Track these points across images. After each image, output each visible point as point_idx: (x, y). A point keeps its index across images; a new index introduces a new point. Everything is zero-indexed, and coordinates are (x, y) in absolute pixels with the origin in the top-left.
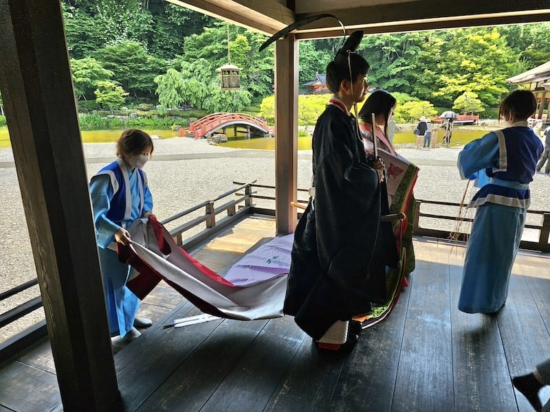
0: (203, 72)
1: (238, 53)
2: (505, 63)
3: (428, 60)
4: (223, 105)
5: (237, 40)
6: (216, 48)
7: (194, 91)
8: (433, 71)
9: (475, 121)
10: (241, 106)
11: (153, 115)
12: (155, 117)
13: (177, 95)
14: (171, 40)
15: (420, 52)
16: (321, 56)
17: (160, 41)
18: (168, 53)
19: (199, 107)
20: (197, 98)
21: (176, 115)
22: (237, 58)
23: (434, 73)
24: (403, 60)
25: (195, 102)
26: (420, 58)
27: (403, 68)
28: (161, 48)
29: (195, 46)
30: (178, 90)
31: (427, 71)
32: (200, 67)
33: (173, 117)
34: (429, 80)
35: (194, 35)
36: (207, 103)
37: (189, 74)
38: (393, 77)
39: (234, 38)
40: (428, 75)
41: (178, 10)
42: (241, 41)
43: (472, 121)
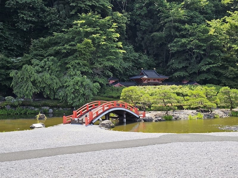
0: (53, 67)
1: (84, 52)
3: (229, 60)
4: (76, 95)
5: (83, 43)
6: (65, 49)
7: (49, 83)
10: (92, 96)
11: (6, 105)
12: (8, 107)
13: (33, 87)
14: (15, 43)
17: (5, 43)
18: (11, 53)
19: (52, 98)
20: (50, 90)
21: (28, 105)
22: (83, 56)
25: (48, 93)
26: (222, 59)
27: (211, 66)
28: (6, 48)
29: (41, 47)
30: (34, 83)
31: (230, 68)
32: (50, 63)
33: (24, 107)
34: (233, 75)
35: (42, 38)
36: (61, 93)
37: (41, 69)
38: (204, 72)
39: (80, 41)
40: (232, 71)
41: (25, 19)
42: (87, 43)
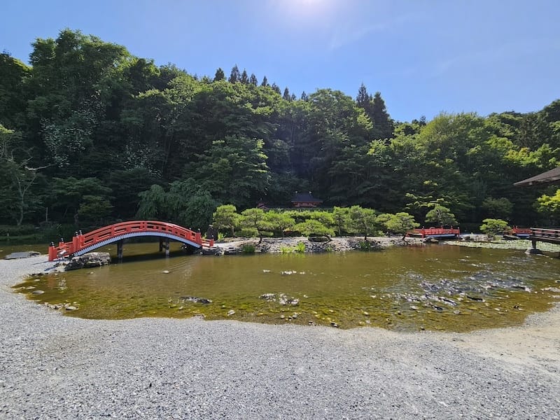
2: (463, 183)
3: (390, 182)
8: (396, 190)
9: (456, 234)
15: (383, 177)
16: (301, 182)
23: (398, 192)
24: (368, 183)
26: (383, 181)
27: (369, 188)
31: (391, 191)
38: (361, 196)
43: (453, 235)
